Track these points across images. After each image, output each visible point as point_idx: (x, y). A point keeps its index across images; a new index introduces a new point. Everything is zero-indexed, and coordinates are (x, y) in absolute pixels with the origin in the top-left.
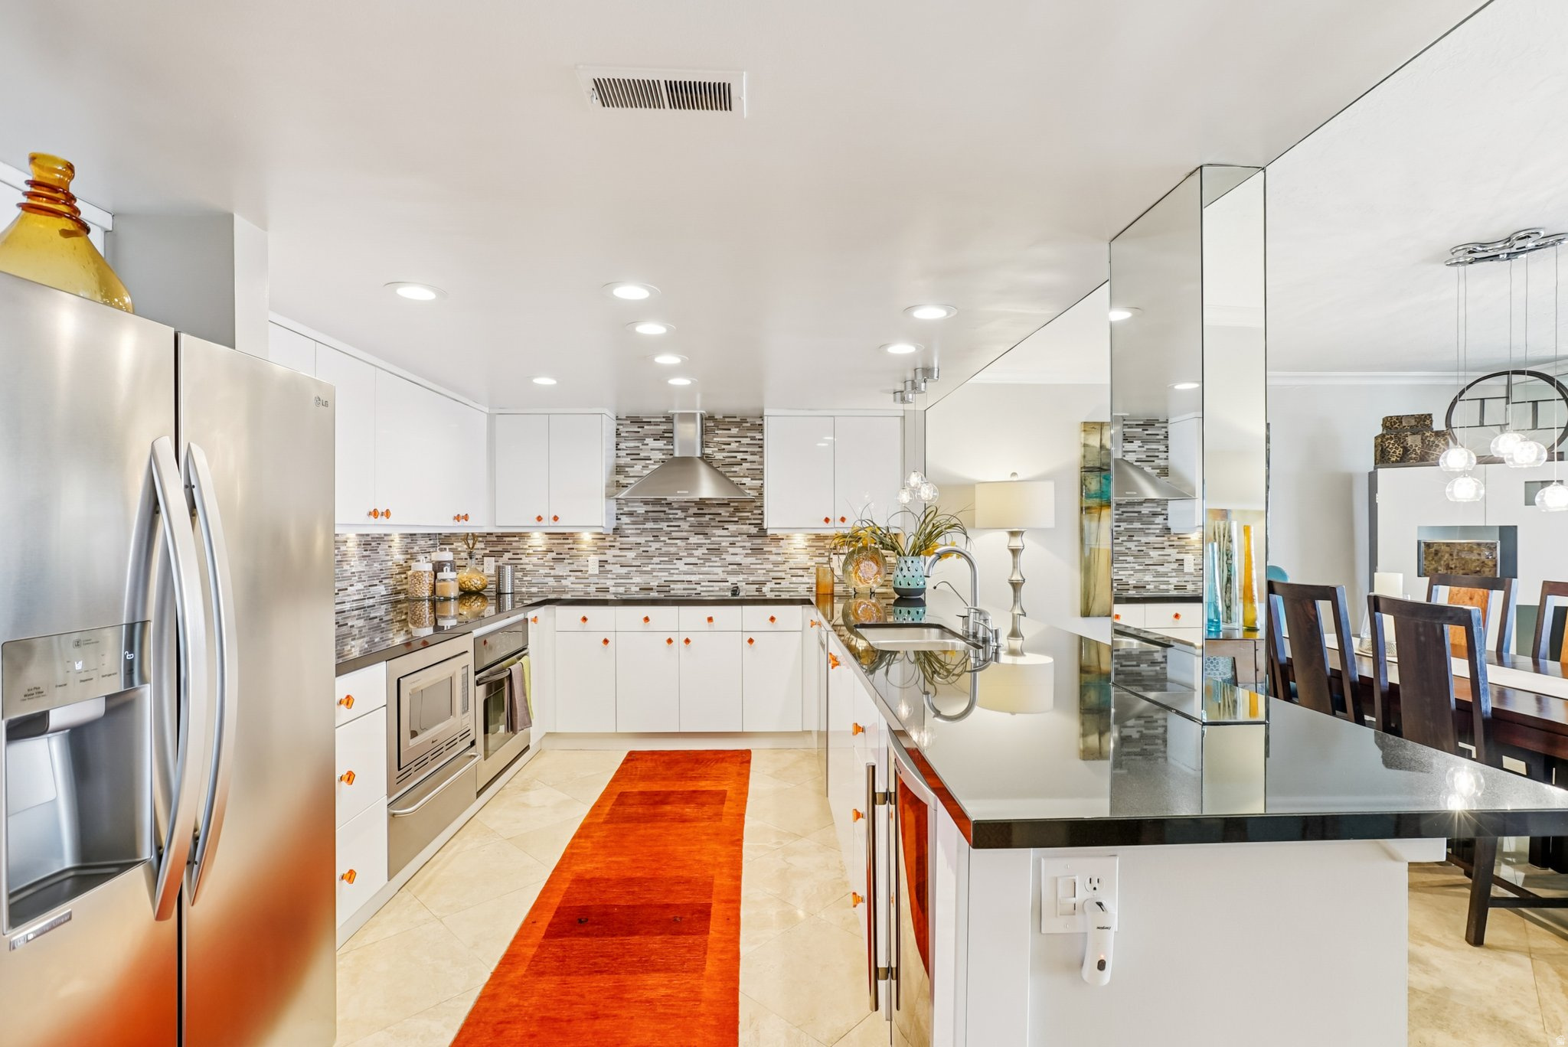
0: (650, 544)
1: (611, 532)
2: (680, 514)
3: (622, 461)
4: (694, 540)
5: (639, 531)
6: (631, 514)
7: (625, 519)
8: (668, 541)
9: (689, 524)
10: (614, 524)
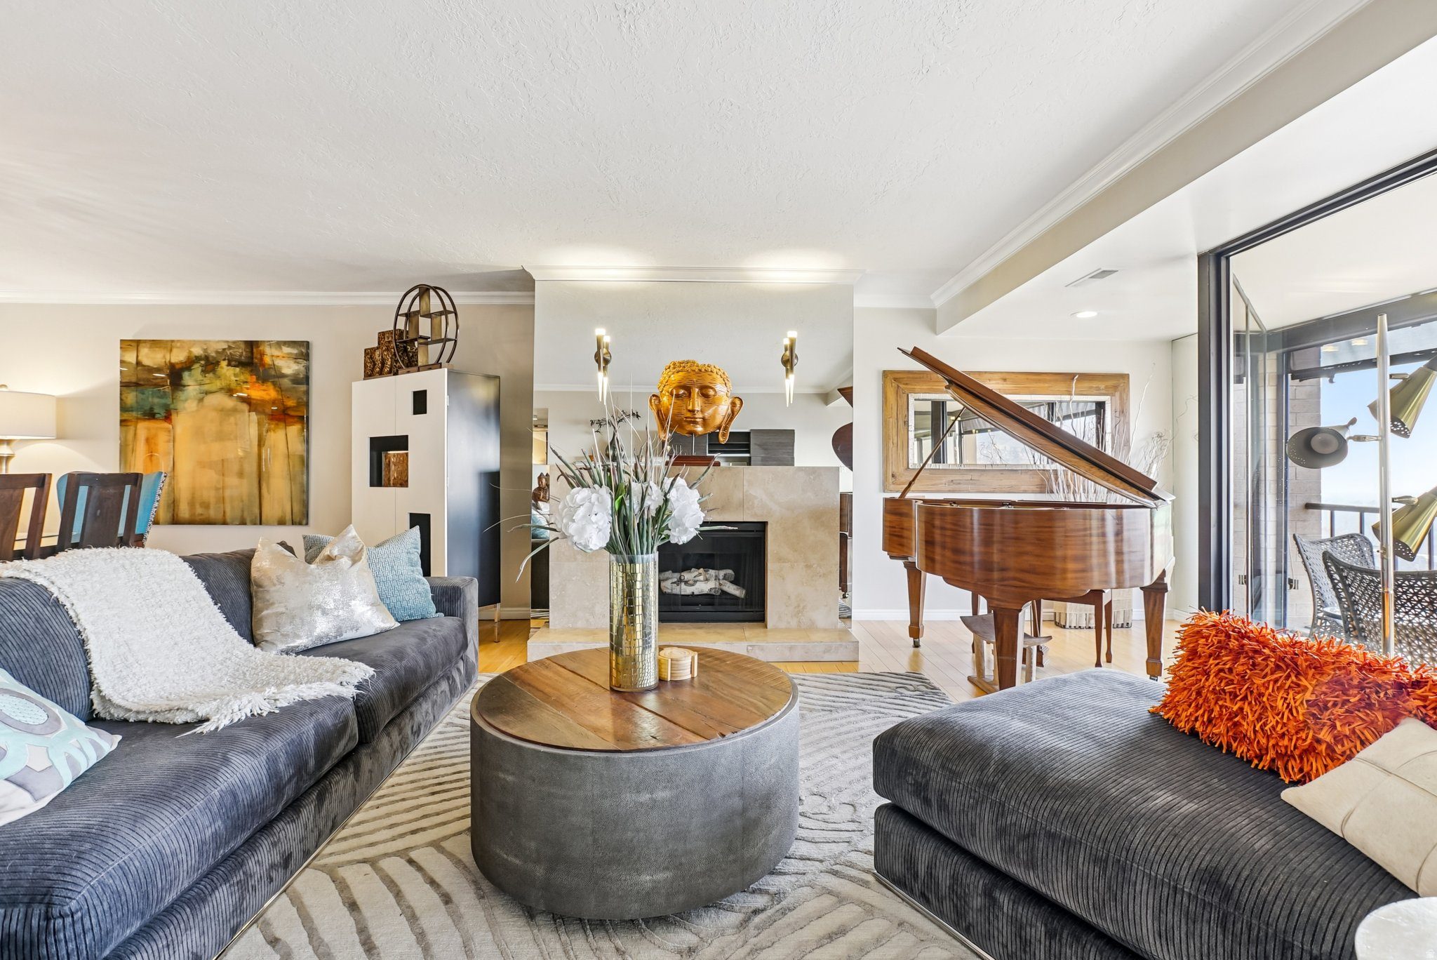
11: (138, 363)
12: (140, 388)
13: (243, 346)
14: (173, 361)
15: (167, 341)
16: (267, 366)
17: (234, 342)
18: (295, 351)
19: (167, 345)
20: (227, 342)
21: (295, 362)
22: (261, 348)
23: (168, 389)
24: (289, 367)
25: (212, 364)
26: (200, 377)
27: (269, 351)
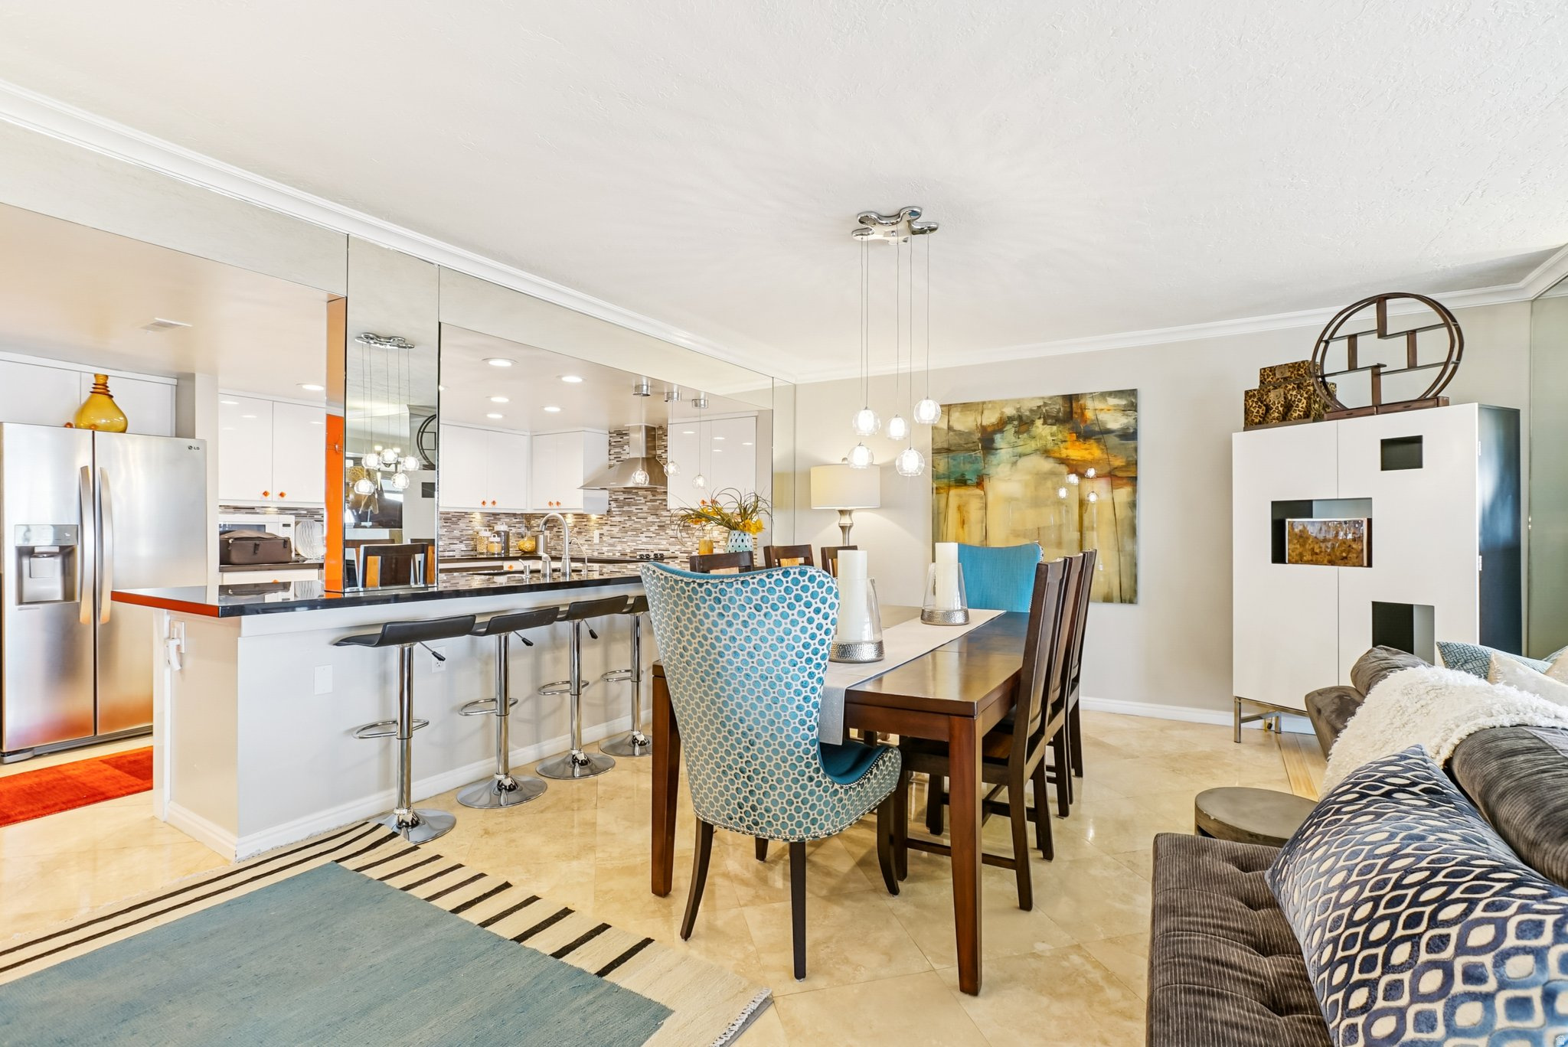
0: (626, 522)
1: (605, 513)
2: (643, 501)
3: (612, 462)
4: (651, 519)
5: (620, 513)
6: (616, 500)
7: (614, 504)
8: (636, 520)
9: (647, 507)
10: (607, 508)
11: (950, 428)
12: (951, 455)
13: (1060, 401)
14: (984, 424)
15: (978, 404)
16: (1088, 422)
17: (1051, 398)
18: (1123, 402)
19: (978, 407)
20: (1043, 398)
21: (1124, 415)
22: (1082, 402)
23: (979, 454)
24: (1116, 421)
25: (1026, 423)
26: (1013, 439)
27: (1091, 405)
